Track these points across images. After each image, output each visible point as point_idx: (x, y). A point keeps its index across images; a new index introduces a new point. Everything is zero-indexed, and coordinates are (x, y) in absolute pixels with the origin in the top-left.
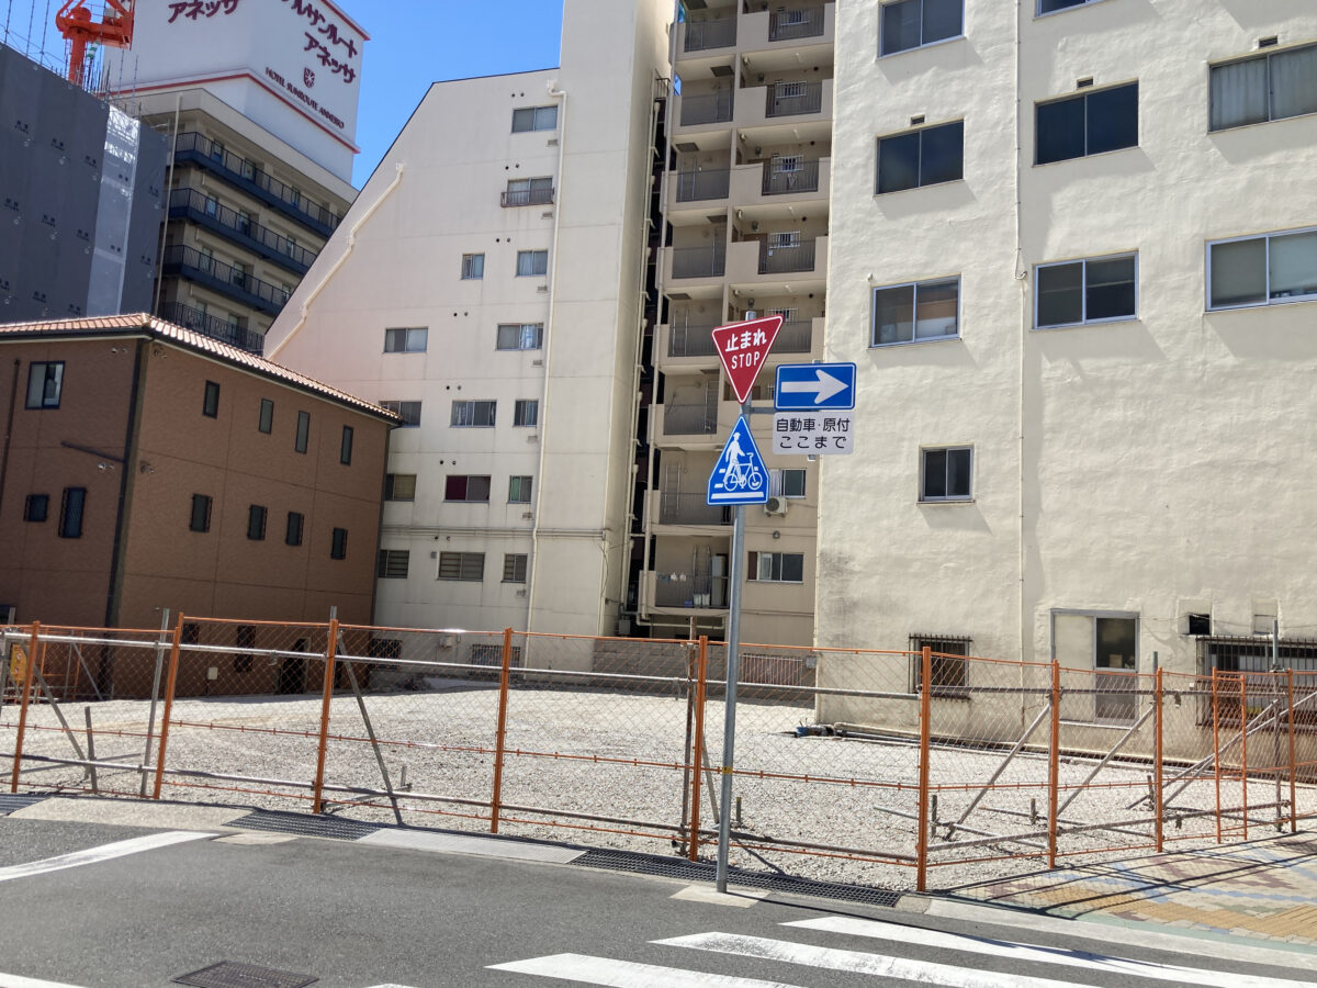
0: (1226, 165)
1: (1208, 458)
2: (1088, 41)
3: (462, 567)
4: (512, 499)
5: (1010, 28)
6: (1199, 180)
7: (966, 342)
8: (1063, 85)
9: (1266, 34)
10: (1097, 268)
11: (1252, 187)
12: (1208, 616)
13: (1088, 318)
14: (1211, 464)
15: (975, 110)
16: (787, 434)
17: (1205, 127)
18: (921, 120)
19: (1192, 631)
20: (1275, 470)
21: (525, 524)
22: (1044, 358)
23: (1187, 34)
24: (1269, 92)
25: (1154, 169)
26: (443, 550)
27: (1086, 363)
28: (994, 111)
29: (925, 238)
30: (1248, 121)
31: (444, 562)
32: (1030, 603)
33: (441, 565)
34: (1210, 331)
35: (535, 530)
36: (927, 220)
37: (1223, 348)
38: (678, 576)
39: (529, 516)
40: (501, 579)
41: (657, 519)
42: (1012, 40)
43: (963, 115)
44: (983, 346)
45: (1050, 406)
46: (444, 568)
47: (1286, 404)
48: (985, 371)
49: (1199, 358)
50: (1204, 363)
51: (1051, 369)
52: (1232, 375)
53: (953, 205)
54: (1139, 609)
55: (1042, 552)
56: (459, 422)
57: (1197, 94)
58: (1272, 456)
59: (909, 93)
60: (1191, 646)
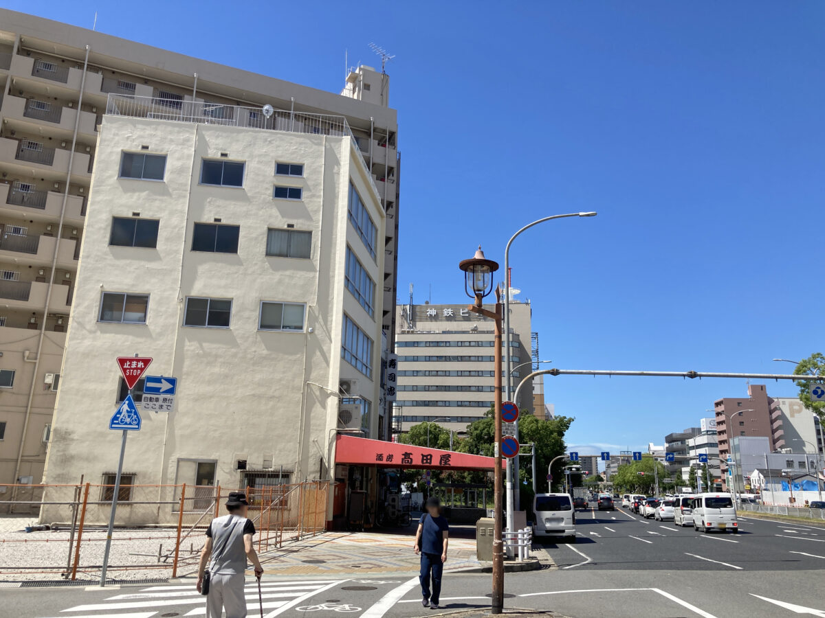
0: (271, 271)
1: (253, 392)
2: (220, 202)
5: (186, 185)
6: (260, 274)
7: (150, 327)
8: (208, 218)
9: (291, 222)
10: (215, 303)
11: (280, 282)
12: (246, 461)
13: (208, 325)
14: (254, 395)
15: (165, 218)
16: (148, 403)
17: (264, 253)
18: (138, 214)
19: (239, 468)
20: (277, 400)
22: (186, 340)
23: (261, 213)
24: (289, 246)
25: (242, 265)
27: (205, 345)
28: (175, 220)
29: (134, 272)
30: (280, 255)
32: (167, 455)
34: (259, 338)
36: (136, 264)
37: (264, 347)
42: (186, 191)
43: (160, 218)
44: (158, 330)
45: (187, 363)
47: (284, 372)
48: (158, 342)
49: (253, 349)
50: (255, 352)
51: (189, 346)
52: (265, 358)
53: (150, 260)
54: (217, 458)
55: (176, 431)
57: (263, 238)
58: (277, 394)
59: (133, 200)
60: (238, 474)
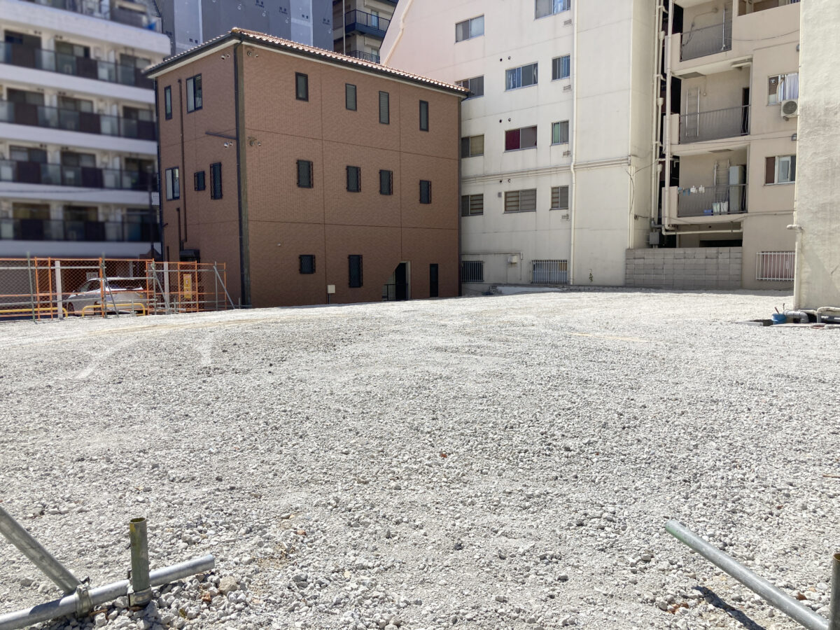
3: (520, 201)
4: (554, 142)
21: (565, 161)
26: (507, 190)
31: (509, 199)
33: (506, 202)
35: (573, 164)
38: (697, 189)
39: (568, 153)
40: (550, 207)
41: (676, 140)
46: (508, 204)
56: (512, 86)
